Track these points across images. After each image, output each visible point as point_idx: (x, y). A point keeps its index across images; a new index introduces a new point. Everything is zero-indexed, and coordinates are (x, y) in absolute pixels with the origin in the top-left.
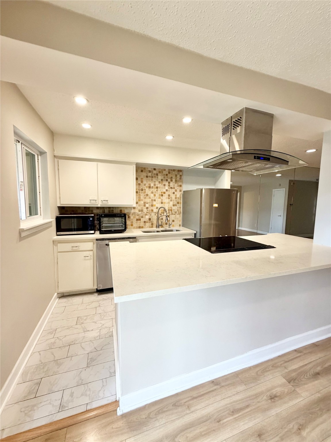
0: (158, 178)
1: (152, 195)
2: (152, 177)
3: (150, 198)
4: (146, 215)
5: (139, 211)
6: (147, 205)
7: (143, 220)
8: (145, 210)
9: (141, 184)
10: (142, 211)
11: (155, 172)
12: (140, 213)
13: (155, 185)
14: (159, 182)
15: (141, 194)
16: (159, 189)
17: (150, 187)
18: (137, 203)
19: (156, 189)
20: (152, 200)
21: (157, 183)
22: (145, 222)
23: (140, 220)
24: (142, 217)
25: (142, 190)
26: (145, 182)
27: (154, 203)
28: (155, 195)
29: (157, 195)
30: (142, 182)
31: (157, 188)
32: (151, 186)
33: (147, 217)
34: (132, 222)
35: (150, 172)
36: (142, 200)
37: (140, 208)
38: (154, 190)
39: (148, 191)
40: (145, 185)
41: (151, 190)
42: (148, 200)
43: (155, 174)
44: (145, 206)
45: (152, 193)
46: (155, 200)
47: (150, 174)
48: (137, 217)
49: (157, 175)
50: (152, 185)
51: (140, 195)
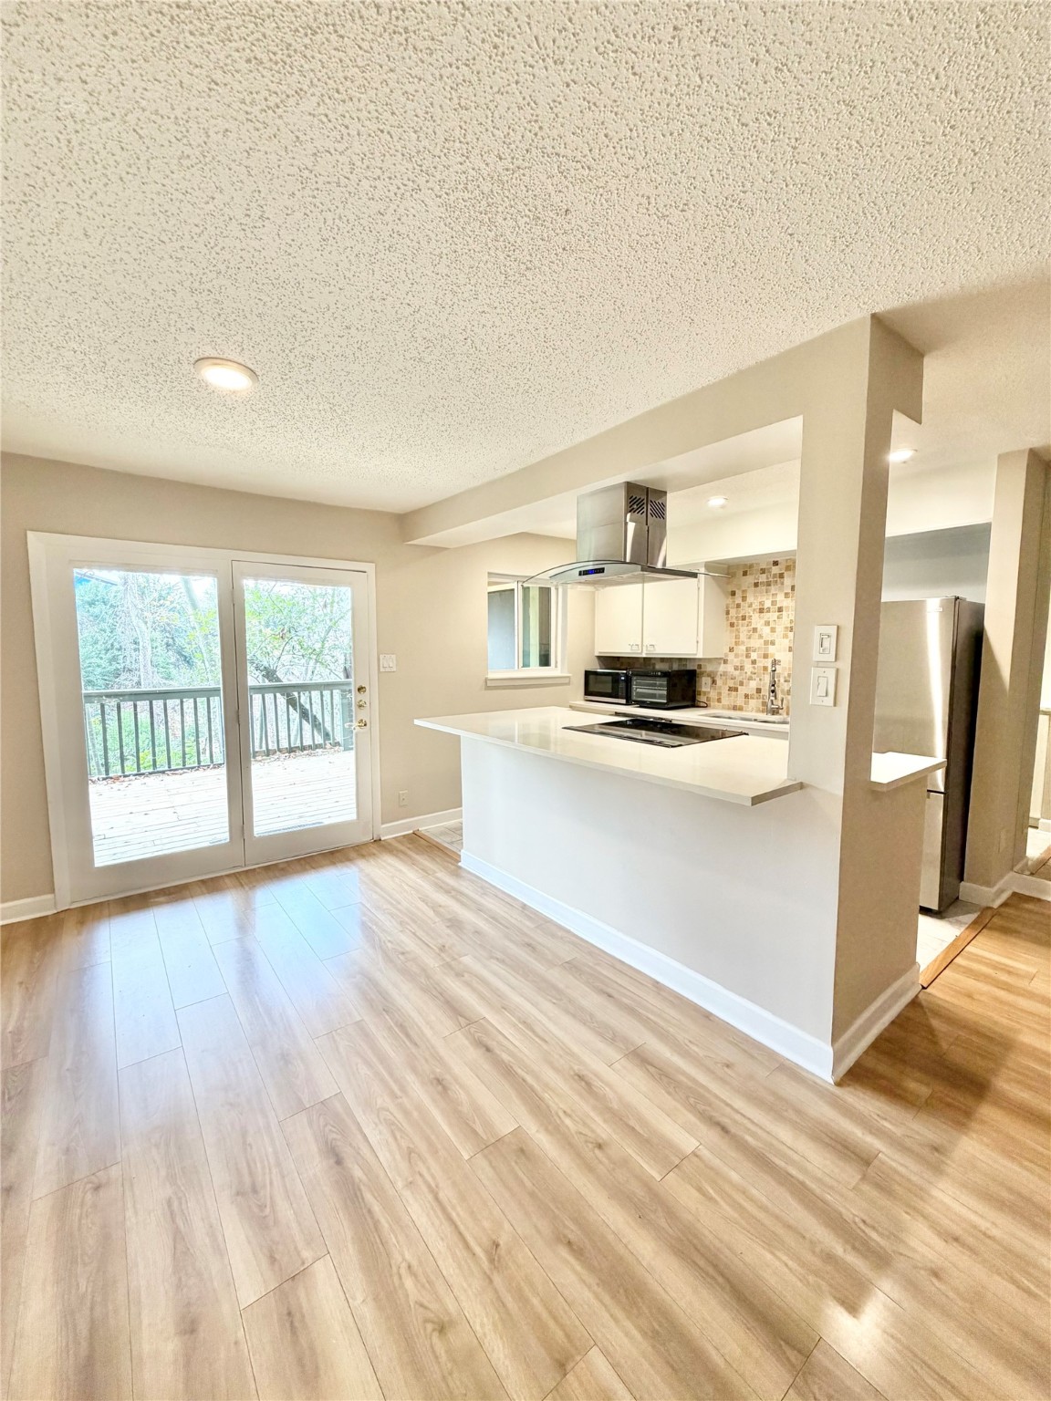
0: (782, 584)
1: (767, 630)
2: (769, 584)
3: (761, 637)
4: (750, 679)
5: (736, 669)
6: (754, 656)
7: (742, 690)
8: (748, 668)
9: (742, 604)
10: (742, 668)
11: (775, 570)
12: (737, 673)
13: (774, 603)
14: (787, 595)
15: (742, 629)
16: (784, 613)
17: (761, 611)
18: (731, 650)
19: (777, 614)
20: (766, 643)
21: (780, 597)
22: (746, 696)
23: (736, 690)
24: (741, 684)
25: (744, 618)
26: (750, 599)
27: (771, 649)
28: (773, 630)
29: (780, 629)
30: (744, 599)
31: (780, 610)
32: (765, 607)
33: (753, 685)
34: (720, 694)
35: (763, 571)
36: (743, 643)
37: (737, 662)
38: (773, 616)
39: (757, 620)
40: (750, 606)
41: (766, 616)
42: (756, 643)
43: (775, 576)
44: (748, 656)
45: (767, 623)
46: (773, 643)
47: (763, 578)
48: (731, 683)
49: (781, 576)
50: (768, 604)
51: (738, 631)
